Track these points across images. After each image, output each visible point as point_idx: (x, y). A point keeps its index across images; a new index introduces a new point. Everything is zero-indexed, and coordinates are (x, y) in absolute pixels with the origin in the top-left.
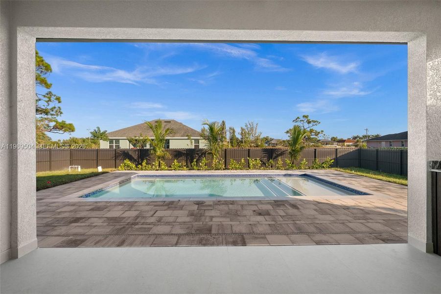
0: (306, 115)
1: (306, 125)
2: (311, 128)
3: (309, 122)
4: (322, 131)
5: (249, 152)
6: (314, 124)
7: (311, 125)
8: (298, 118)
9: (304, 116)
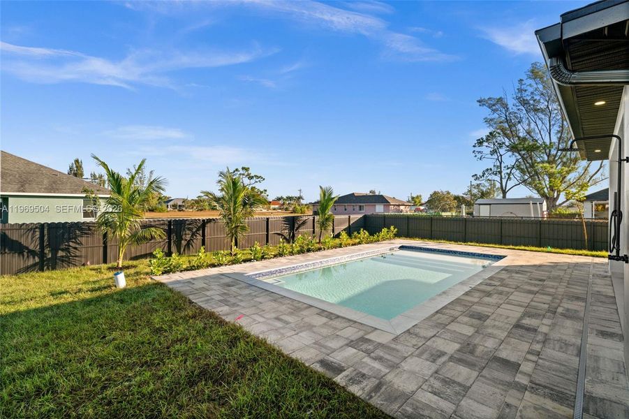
0: (246, 167)
1: (246, 181)
2: (253, 186)
3: (250, 178)
4: (266, 191)
5: (268, 222)
6: (257, 180)
7: (253, 181)
8: (237, 170)
9: (243, 168)
